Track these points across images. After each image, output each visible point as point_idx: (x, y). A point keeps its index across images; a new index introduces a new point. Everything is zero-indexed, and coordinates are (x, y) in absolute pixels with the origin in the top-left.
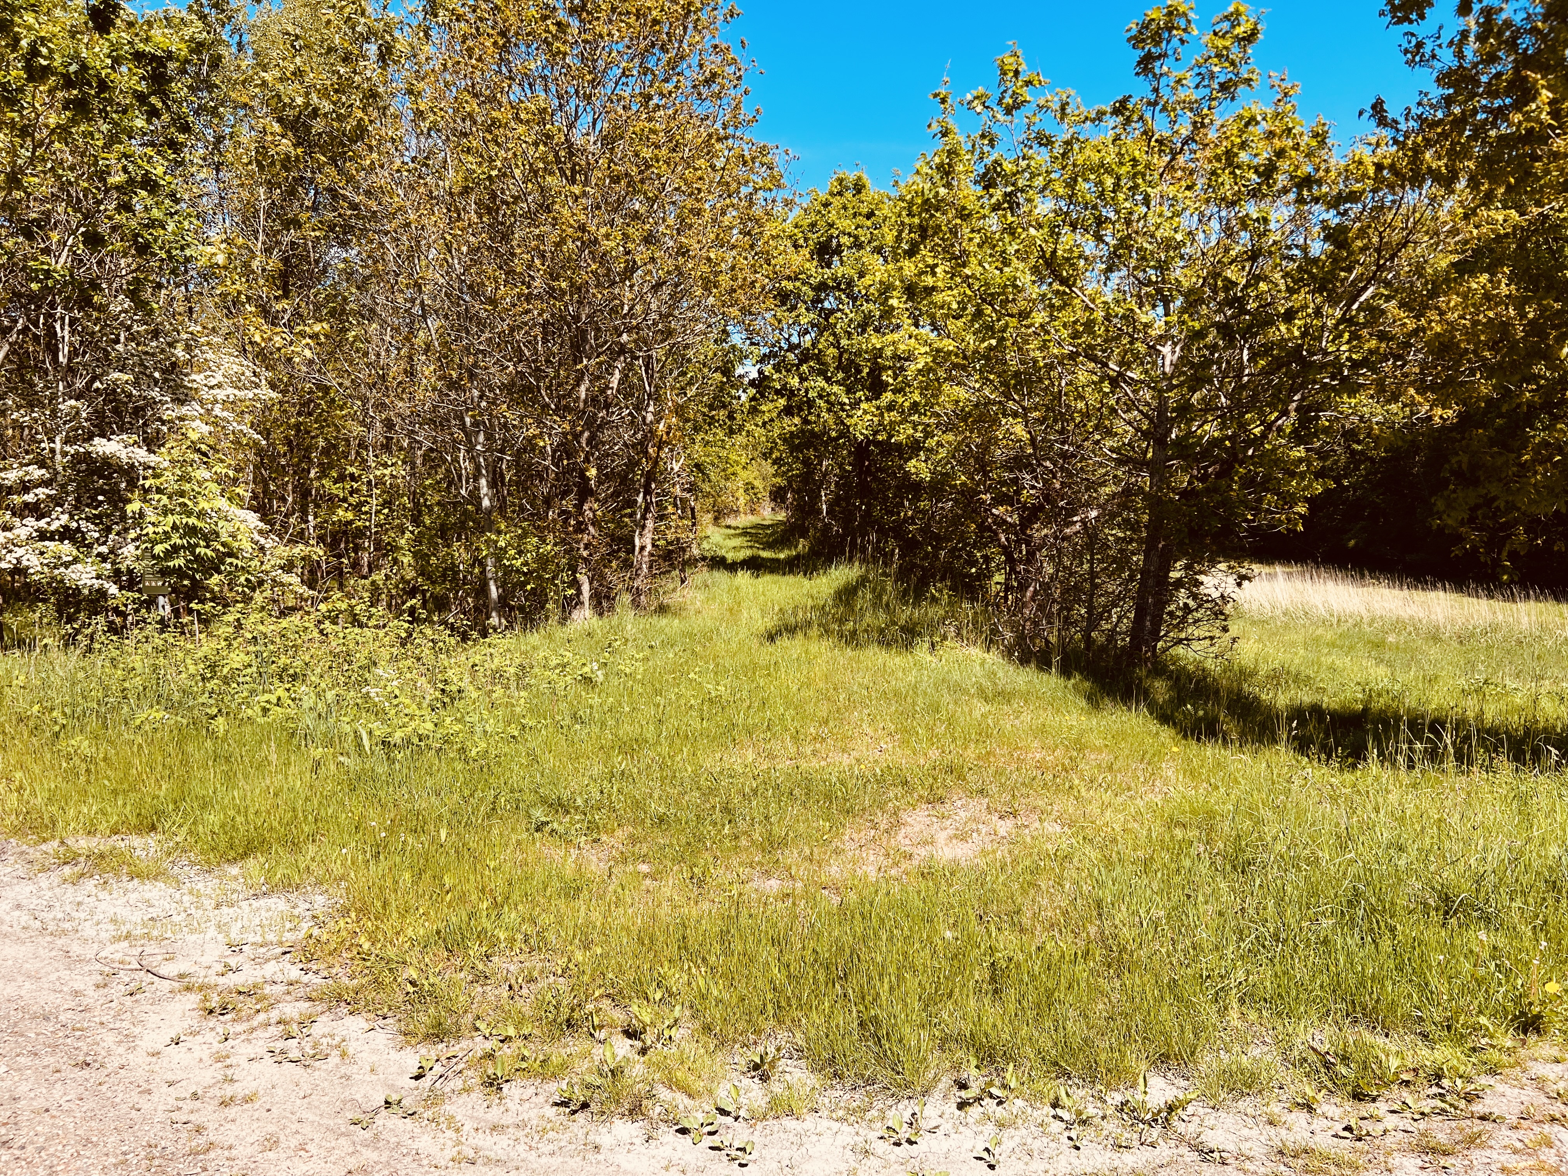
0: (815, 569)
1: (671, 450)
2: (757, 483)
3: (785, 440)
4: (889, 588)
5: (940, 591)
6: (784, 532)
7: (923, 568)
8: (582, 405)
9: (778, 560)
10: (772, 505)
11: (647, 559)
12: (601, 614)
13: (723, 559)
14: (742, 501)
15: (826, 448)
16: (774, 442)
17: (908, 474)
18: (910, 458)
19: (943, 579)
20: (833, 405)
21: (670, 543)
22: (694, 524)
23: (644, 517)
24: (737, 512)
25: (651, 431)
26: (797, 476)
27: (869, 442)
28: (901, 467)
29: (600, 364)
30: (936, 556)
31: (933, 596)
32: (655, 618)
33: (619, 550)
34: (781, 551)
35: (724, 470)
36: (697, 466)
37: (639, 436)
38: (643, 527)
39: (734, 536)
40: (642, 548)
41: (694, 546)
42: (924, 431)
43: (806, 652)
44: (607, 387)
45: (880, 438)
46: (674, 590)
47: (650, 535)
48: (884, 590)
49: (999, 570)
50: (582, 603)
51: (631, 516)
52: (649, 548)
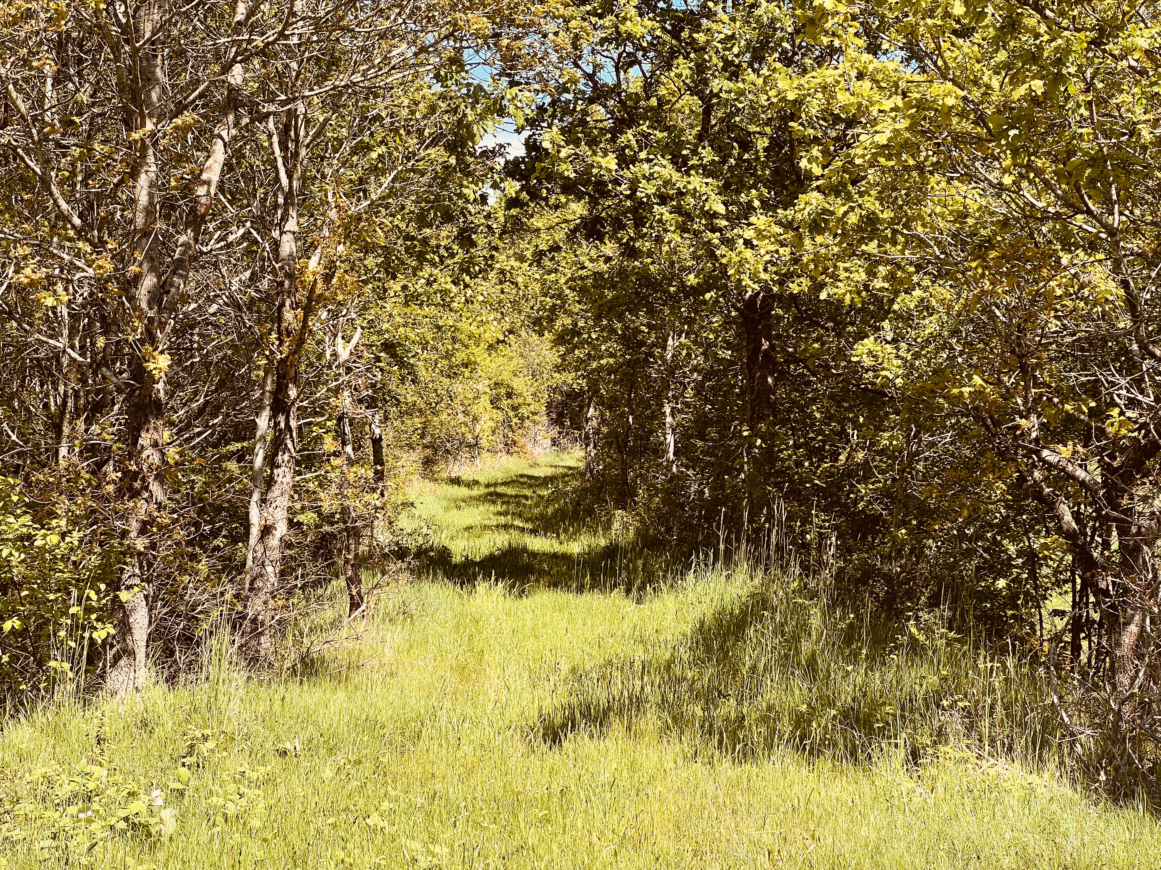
0: (650, 578)
1: (335, 315)
2: (519, 384)
3: (583, 291)
4: (816, 621)
5: (928, 630)
6: (581, 492)
7: (888, 579)
8: (140, 220)
9: (566, 558)
10: (554, 432)
11: (276, 555)
12: (172, 680)
13: (444, 554)
14: (485, 425)
15: (675, 309)
16: (560, 296)
17: (856, 368)
18: (861, 336)
19: (933, 603)
20: (689, 216)
21: (329, 519)
22: (380, 476)
23: (271, 461)
24: (474, 446)
25: (290, 276)
26: (611, 370)
27: (770, 298)
28: (841, 354)
29: (182, 131)
30: (918, 552)
31: (913, 639)
32: (294, 688)
33: (215, 534)
34: (573, 537)
35: (448, 356)
36: (389, 347)
37: (264, 284)
38: (270, 482)
39: (468, 501)
40: (266, 531)
41: (380, 524)
42: (891, 277)
43: (633, 767)
44: (197, 179)
45: (794, 288)
46: (335, 624)
47: (284, 502)
48: (804, 628)
49: (1058, 584)
50: (131, 653)
51: (240, 456)
52: (281, 529)
